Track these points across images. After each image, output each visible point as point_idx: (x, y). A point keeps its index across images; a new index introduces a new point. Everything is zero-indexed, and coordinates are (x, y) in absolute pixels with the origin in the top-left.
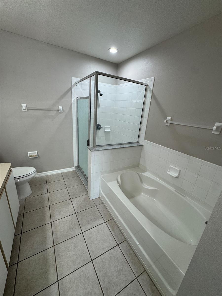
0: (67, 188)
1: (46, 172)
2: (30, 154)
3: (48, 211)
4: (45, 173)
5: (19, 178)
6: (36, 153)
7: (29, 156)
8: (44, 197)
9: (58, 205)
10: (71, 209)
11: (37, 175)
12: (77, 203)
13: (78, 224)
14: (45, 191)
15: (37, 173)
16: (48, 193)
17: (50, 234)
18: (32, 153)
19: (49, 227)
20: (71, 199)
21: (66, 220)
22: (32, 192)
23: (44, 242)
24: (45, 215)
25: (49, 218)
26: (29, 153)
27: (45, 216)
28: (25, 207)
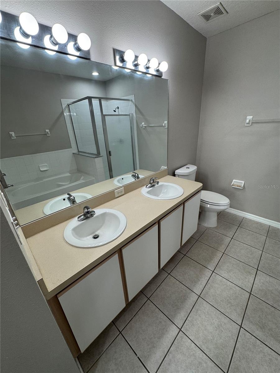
0: (263, 251)
1: (246, 213)
2: (234, 182)
3: (218, 258)
4: (244, 214)
5: (210, 203)
6: (242, 183)
7: (232, 184)
8: (226, 239)
9: (234, 261)
10: (249, 282)
11: (229, 209)
12: (263, 283)
13: (243, 309)
14: (231, 234)
15: (230, 207)
16: (232, 238)
17: (204, 281)
18: (238, 182)
19: (208, 273)
20: (257, 269)
21: (231, 287)
22: (217, 226)
23: (195, 282)
24: (213, 258)
25: (215, 265)
26: (234, 180)
27: (212, 260)
28: (202, 235)
